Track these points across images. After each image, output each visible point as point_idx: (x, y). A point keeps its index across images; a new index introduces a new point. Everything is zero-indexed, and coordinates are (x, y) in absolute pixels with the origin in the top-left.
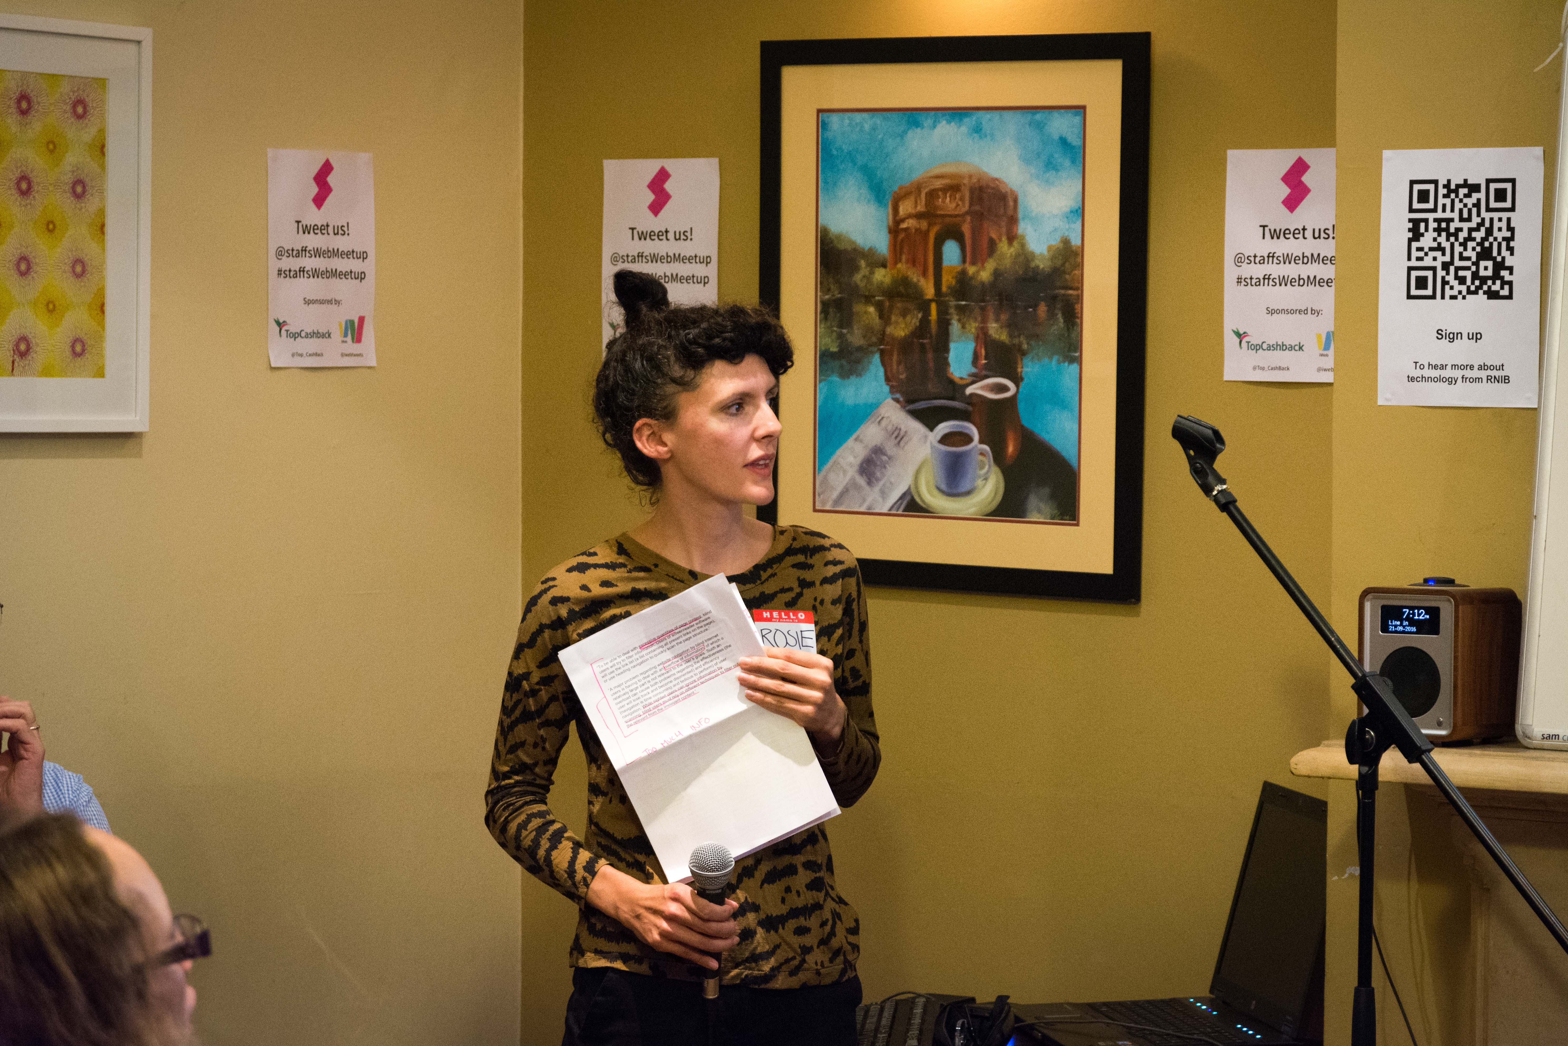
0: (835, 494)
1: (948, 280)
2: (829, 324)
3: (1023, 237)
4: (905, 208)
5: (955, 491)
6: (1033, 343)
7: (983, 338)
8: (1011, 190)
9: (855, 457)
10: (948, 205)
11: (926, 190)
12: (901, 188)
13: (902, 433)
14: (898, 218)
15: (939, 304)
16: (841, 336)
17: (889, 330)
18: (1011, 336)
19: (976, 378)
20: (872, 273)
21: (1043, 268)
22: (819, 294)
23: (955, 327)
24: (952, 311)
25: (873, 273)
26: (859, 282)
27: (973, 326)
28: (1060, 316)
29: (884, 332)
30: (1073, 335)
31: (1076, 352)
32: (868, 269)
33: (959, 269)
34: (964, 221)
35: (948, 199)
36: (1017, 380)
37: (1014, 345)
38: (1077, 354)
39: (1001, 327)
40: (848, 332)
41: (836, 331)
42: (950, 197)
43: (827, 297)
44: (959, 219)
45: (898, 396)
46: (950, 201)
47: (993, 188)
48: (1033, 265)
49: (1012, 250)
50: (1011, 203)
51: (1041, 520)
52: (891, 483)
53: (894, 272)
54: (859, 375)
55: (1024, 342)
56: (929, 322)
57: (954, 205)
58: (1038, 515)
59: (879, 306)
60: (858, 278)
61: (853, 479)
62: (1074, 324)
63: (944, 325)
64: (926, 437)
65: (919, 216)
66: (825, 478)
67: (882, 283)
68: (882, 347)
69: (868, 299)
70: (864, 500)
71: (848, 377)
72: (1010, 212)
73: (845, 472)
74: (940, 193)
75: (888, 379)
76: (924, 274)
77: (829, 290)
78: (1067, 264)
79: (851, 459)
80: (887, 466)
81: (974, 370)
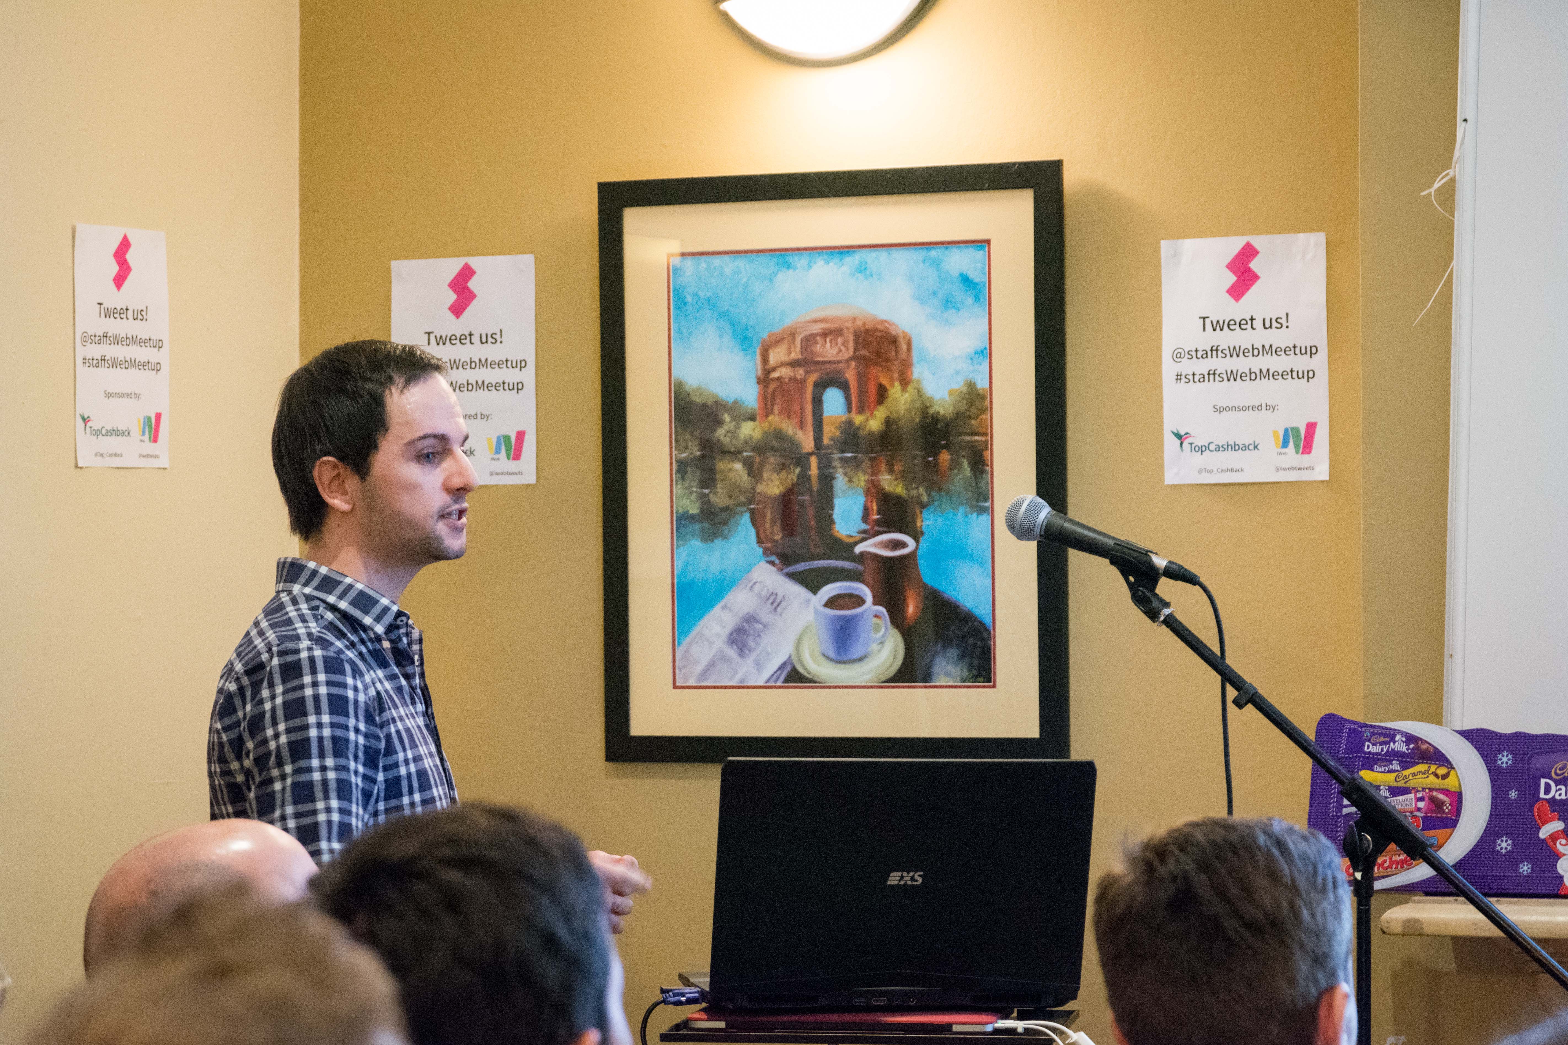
0: (699, 669)
1: (830, 432)
2: (686, 484)
3: (919, 382)
4: (777, 356)
5: (845, 658)
6: (934, 494)
7: (875, 491)
8: (903, 332)
9: (723, 627)
10: (829, 351)
11: (801, 336)
12: (771, 335)
13: (779, 598)
14: (768, 367)
15: (819, 457)
16: (703, 497)
17: (760, 488)
18: (907, 488)
19: (867, 535)
20: (738, 427)
21: (945, 414)
22: (674, 452)
23: (840, 482)
24: (836, 463)
25: (740, 427)
26: (722, 437)
27: (862, 479)
28: (966, 464)
29: (755, 491)
30: (983, 484)
31: (986, 500)
32: (734, 422)
33: (844, 419)
34: (848, 367)
35: (828, 345)
36: (916, 535)
37: (912, 497)
38: (988, 504)
39: (897, 479)
40: (710, 492)
41: (696, 492)
42: (831, 342)
43: (684, 455)
44: (841, 365)
45: (773, 558)
46: (831, 346)
47: (881, 331)
48: (931, 411)
49: (906, 396)
50: (904, 347)
51: (951, 684)
52: (768, 653)
53: (766, 424)
54: (725, 538)
55: (924, 493)
56: (809, 477)
57: (836, 350)
58: (946, 679)
59: (749, 464)
60: (721, 433)
61: (721, 652)
62: (983, 472)
63: (827, 480)
64: (808, 601)
65: (794, 364)
66: (687, 652)
67: (751, 438)
68: (752, 506)
69: (735, 454)
70: (735, 673)
71: (712, 541)
72: (903, 355)
73: (711, 643)
74: (818, 338)
75: (760, 541)
76: (802, 425)
77: (686, 447)
78: (973, 409)
79: (717, 629)
80: (762, 635)
81: (865, 527)
